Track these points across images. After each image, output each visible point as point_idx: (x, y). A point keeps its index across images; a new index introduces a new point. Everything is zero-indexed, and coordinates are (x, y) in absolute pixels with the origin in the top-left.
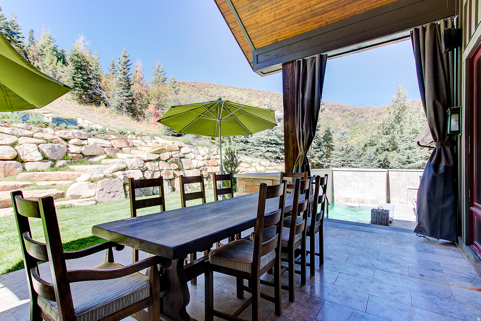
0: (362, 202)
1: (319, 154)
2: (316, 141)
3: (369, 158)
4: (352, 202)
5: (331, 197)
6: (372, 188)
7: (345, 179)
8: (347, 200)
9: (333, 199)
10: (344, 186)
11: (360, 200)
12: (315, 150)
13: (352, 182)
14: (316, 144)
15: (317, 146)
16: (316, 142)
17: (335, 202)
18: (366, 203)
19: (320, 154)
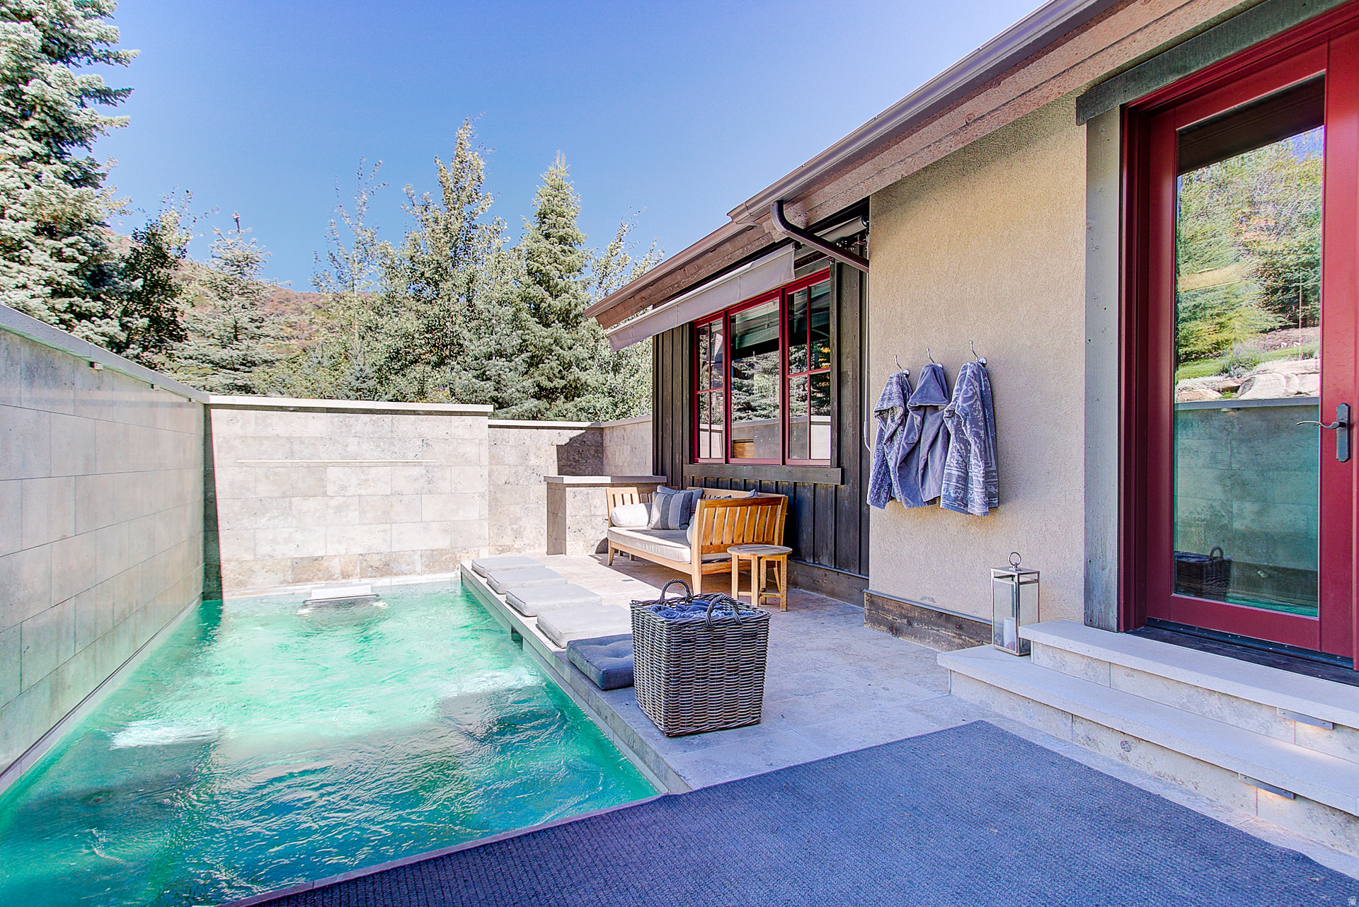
0: (385, 569)
1: (97, 330)
2: (71, 245)
3: (357, 384)
4: (330, 577)
5: (202, 565)
6: (430, 492)
7: (292, 454)
8: (306, 569)
9: (213, 577)
10: (284, 496)
11: (375, 560)
12: (61, 303)
13: (330, 470)
14: (72, 266)
15: (77, 282)
16: (68, 252)
17: (226, 596)
18: (404, 568)
19: (106, 329)
